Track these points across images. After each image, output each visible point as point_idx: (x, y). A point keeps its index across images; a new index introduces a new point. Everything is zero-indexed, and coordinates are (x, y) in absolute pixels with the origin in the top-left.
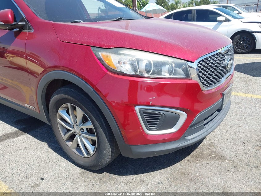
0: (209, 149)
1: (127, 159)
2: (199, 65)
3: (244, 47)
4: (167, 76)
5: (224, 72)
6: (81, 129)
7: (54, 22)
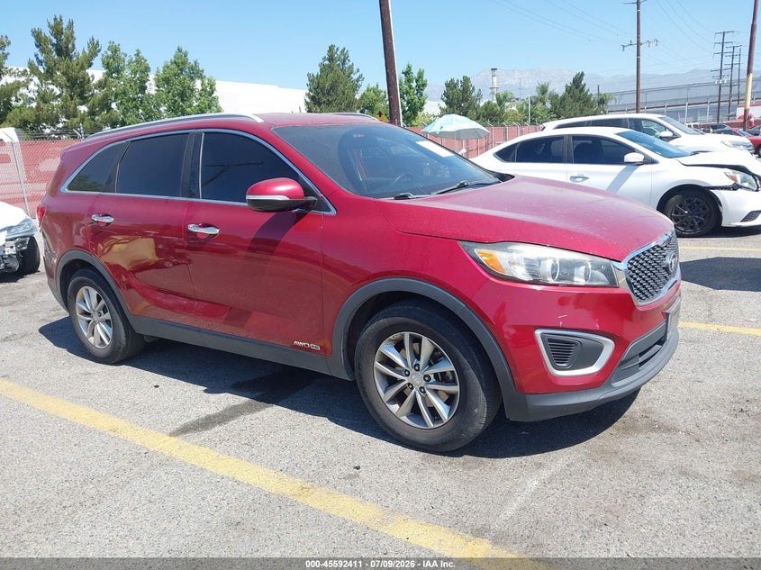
0: (647, 417)
1: (517, 425)
2: (630, 266)
3: (692, 221)
4: (582, 282)
5: (665, 277)
6: (425, 376)
7: (376, 200)
